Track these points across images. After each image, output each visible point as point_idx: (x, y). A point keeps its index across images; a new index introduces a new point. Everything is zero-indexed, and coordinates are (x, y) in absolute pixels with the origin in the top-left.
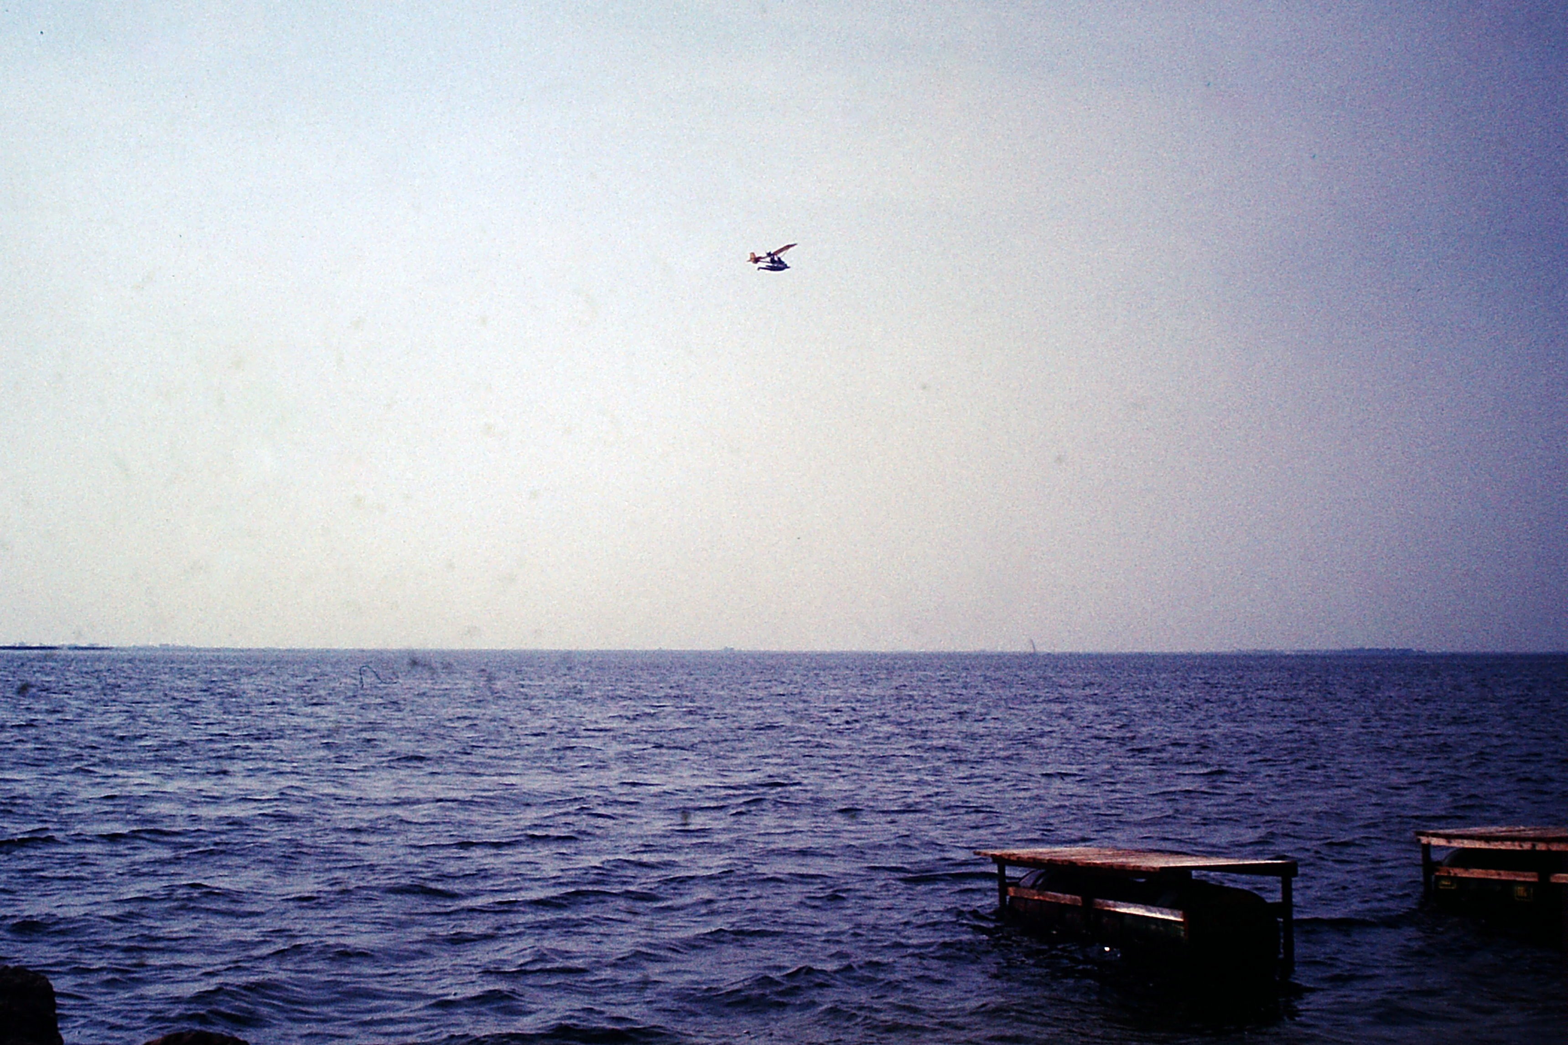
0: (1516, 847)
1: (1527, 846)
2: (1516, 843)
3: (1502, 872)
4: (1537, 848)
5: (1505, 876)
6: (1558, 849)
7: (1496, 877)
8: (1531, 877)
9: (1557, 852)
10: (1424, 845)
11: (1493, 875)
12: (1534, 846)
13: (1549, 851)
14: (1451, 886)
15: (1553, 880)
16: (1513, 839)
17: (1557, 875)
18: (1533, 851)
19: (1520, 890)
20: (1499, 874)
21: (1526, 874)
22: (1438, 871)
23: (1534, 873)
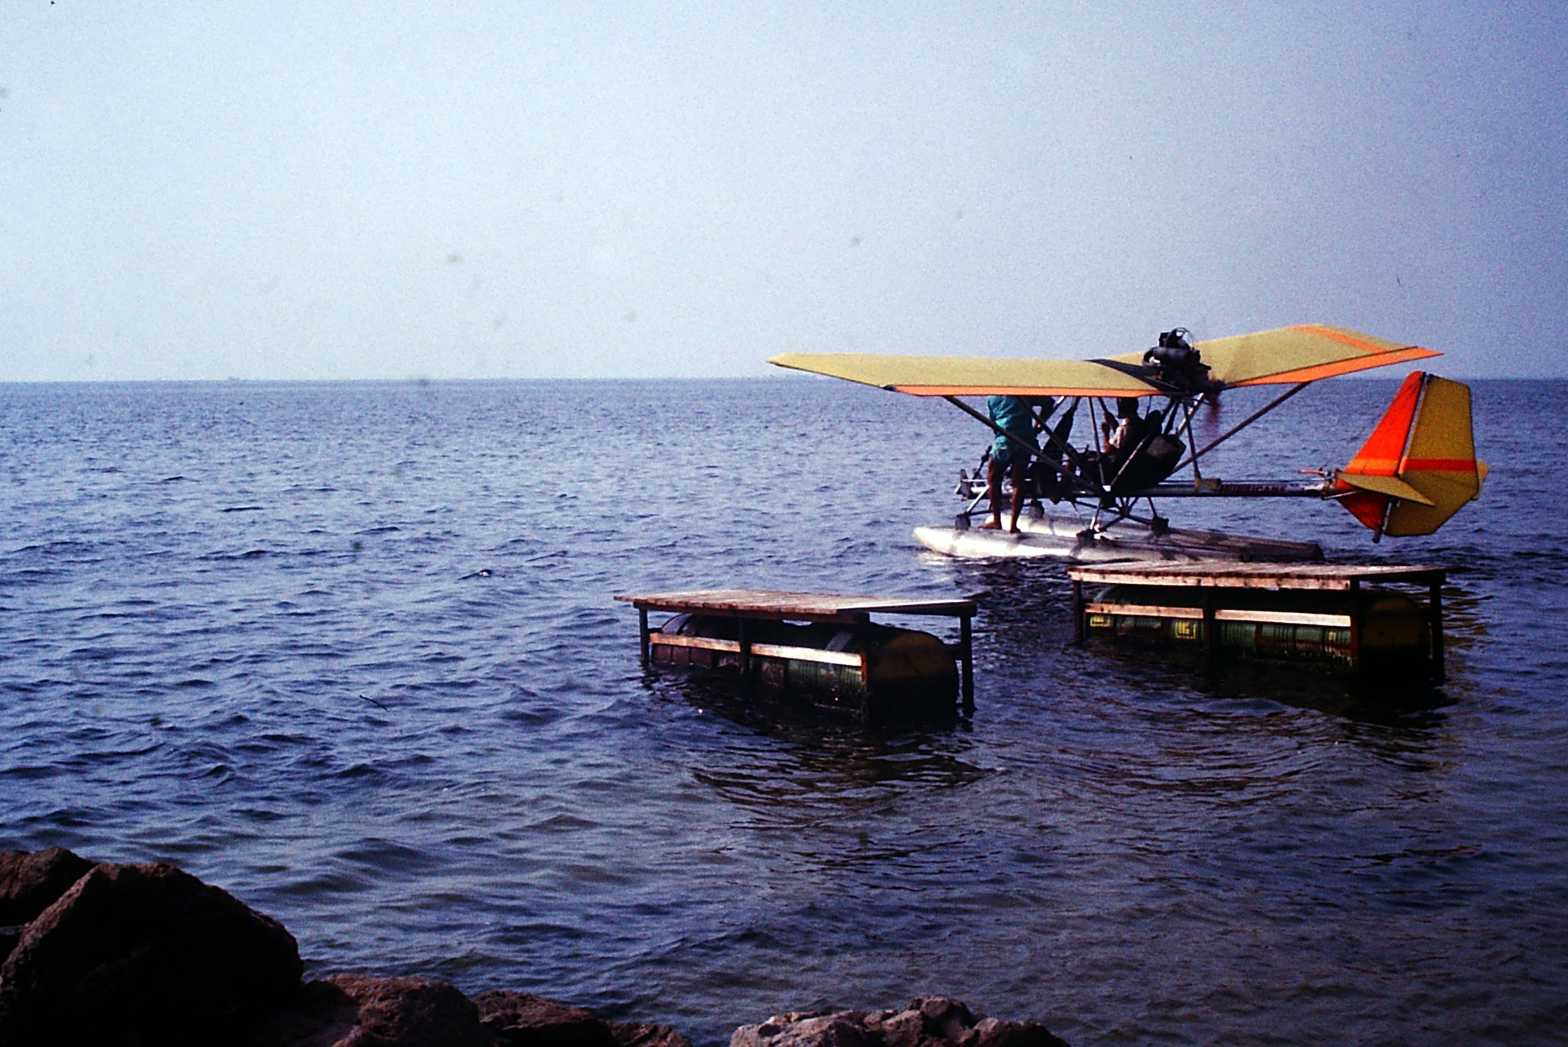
0: (1179, 582)
1: (1191, 582)
2: (1179, 578)
3: (1161, 608)
4: (1203, 584)
5: (1165, 612)
6: (1228, 585)
7: (1155, 614)
8: (1197, 614)
9: (1225, 589)
10: (1075, 582)
11: (1151, 611)
12: (1199, 581)
13: (1216, 587)
14: (1105, 622)
15: (1218, 617)
16: (1175, 575)
17: (1224, 611)
18: (1198, 588)
19: (1182, 628)
20: (1159, 611)
21: (1188, 609)
22: (1089, 607)
23: (1200, 610)
